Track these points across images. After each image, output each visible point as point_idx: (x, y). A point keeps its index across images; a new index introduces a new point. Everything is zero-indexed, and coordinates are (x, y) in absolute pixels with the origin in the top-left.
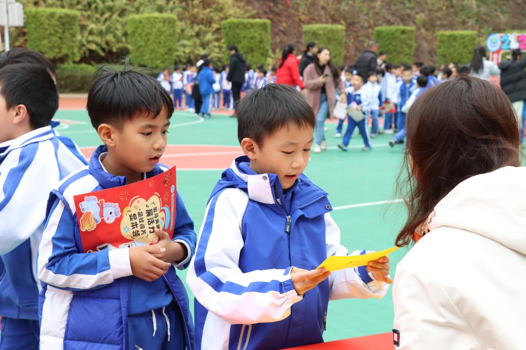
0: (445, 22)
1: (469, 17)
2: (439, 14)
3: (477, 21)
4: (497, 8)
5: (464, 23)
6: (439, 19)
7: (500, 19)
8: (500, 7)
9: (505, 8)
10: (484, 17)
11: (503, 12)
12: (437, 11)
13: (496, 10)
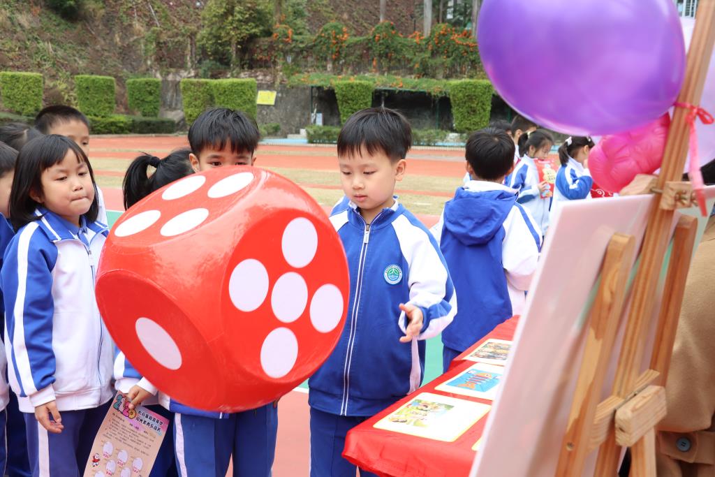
0: (18, 64)
1: (45, 60)
2: (10, 55)
3: (54, 64)
4: (75, 52)
5: (39, 65)
6: (12, 60)
7: (78, 64)
8: (78, 53)
9: (83, 53)
10: (61, 61)
11: (80, 57)
12: (8, 52)
13: (74, 55)
